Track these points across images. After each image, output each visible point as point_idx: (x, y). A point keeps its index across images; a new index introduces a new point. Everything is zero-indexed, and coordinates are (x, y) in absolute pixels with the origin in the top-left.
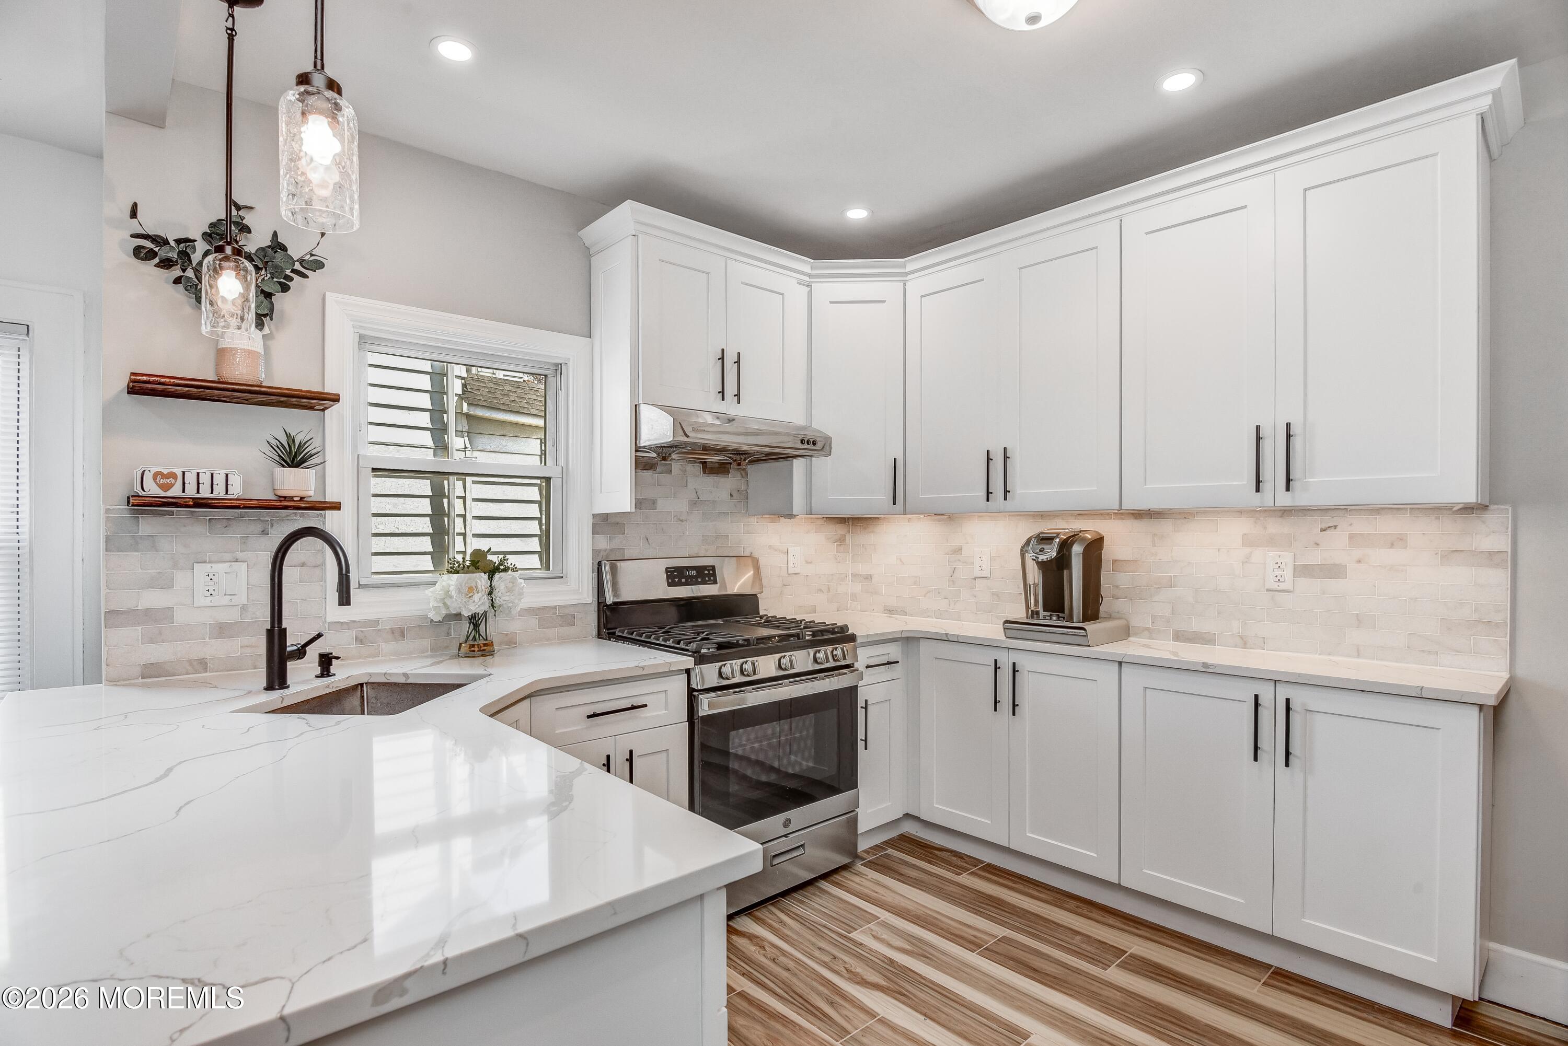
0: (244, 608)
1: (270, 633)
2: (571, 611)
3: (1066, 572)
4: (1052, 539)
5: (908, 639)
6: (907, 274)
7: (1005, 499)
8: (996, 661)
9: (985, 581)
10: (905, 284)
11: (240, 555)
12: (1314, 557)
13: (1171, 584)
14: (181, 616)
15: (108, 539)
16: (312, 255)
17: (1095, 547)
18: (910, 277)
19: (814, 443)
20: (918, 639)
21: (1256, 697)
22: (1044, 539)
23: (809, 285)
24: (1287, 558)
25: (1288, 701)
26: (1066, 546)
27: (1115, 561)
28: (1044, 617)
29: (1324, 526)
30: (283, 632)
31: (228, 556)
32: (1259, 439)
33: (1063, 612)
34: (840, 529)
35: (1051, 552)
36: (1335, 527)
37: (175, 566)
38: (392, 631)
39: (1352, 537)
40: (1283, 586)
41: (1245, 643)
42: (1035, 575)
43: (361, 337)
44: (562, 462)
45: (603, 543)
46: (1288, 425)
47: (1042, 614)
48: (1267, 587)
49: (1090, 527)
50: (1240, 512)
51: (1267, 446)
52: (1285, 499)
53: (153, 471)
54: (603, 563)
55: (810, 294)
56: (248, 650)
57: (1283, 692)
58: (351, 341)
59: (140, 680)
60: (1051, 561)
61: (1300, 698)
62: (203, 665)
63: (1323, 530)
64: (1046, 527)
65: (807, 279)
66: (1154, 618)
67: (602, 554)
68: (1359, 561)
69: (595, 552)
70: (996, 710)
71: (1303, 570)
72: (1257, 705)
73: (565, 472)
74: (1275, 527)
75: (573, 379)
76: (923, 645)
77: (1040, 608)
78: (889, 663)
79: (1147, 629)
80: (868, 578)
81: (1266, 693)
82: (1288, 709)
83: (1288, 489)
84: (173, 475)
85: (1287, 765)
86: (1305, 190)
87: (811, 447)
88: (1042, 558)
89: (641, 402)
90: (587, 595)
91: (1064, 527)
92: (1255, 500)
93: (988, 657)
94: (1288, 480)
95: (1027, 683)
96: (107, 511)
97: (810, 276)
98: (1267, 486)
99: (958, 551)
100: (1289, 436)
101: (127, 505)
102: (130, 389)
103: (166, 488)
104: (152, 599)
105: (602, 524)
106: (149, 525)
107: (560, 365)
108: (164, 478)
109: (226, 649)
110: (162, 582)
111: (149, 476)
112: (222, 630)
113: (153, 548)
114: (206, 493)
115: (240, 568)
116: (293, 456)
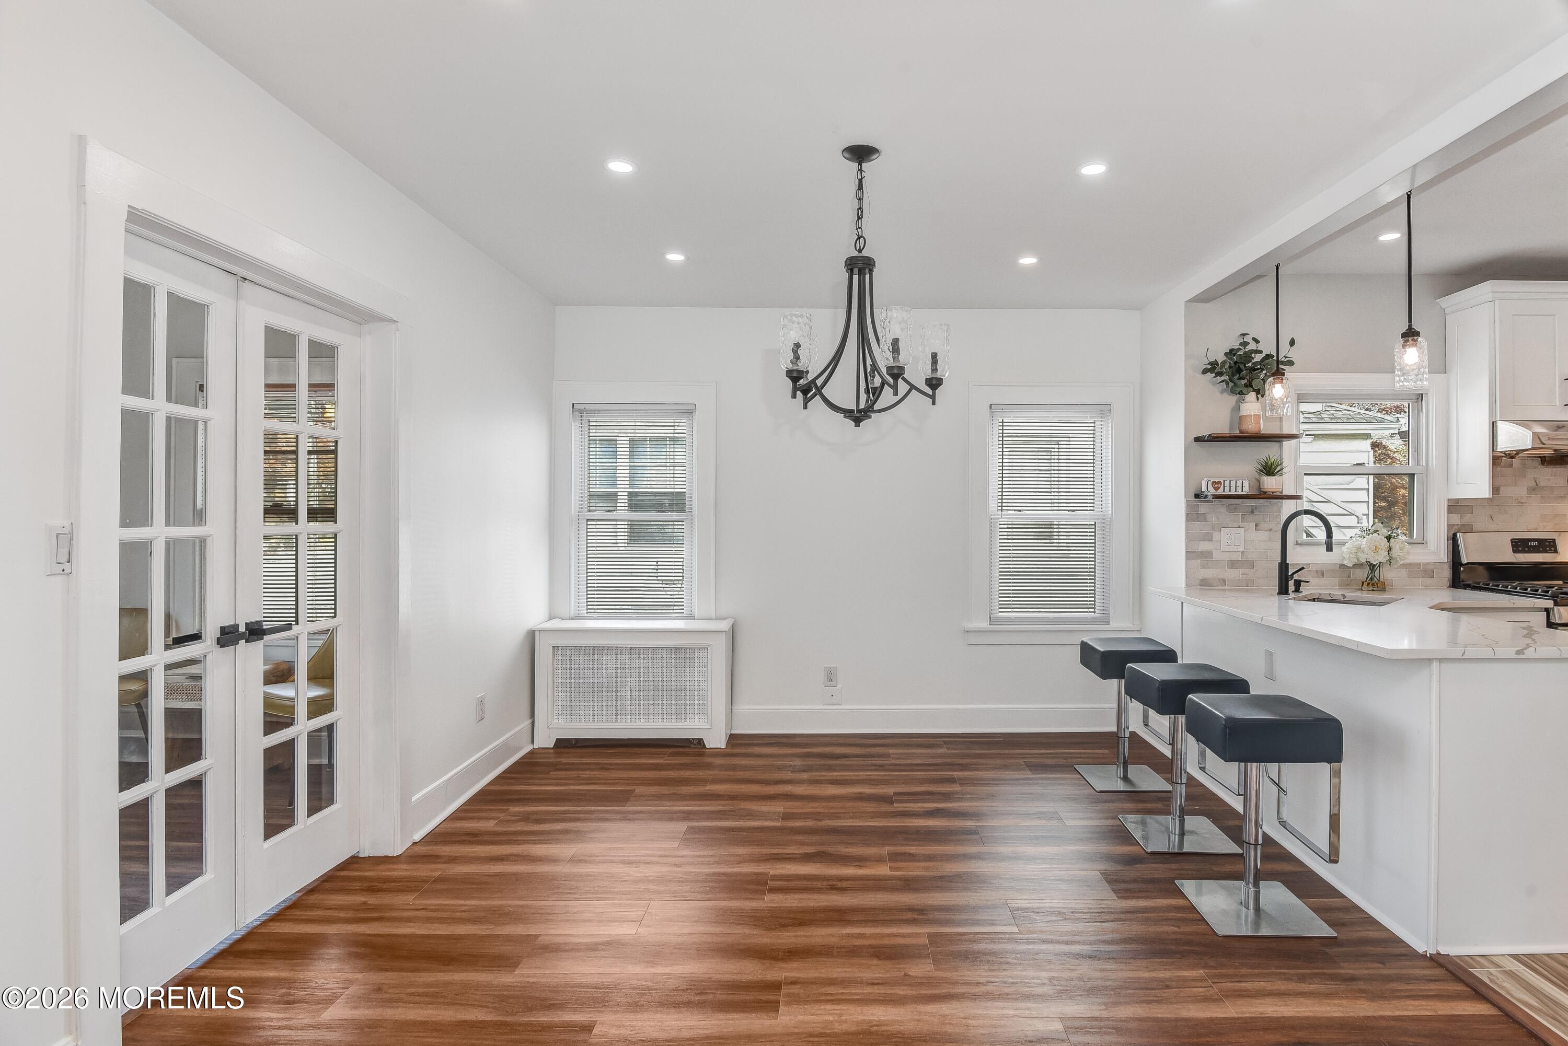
0: (1243, 552)
1: (1280, 564)
2: (1431, 567)
11: (1241, 524)
14: (1216, 556)
15: (1187, 515)
16: (1286, 357)
30: (1287, 567)
31: (1236, 525)
37: (1213, 529)
38: (1317, 571)
43: (1299, 395)
44: (1423, 463)
45: (1456, 519)
53: (1212, 481)
54: (1458, 534)
56: (1245, 576)
59: (1199, 587)
62: (1224, 582)
67: (1456, 527)
69: (1450, 526)
73: (1426, 469)
75: (1432, 404)
84: (1220, 483)
89: (1496, 419)
90: (1442, 555)
96: (1187, 501)
101: (1195, 498)
102: (1198, 439)
103: (1217, 489)
104: (1204, 546)
105: (1455, 506)
106: (1203, 508)
107: (1422, 394)
108: (1216, 485)
109: (1235, 574)
110: (1208, 537)
111: (1210, 483)
112: (1233, 564)
113: (1205, 520)
114: (1233, 492)
115: (1242, 531)
116: (1270, 469)
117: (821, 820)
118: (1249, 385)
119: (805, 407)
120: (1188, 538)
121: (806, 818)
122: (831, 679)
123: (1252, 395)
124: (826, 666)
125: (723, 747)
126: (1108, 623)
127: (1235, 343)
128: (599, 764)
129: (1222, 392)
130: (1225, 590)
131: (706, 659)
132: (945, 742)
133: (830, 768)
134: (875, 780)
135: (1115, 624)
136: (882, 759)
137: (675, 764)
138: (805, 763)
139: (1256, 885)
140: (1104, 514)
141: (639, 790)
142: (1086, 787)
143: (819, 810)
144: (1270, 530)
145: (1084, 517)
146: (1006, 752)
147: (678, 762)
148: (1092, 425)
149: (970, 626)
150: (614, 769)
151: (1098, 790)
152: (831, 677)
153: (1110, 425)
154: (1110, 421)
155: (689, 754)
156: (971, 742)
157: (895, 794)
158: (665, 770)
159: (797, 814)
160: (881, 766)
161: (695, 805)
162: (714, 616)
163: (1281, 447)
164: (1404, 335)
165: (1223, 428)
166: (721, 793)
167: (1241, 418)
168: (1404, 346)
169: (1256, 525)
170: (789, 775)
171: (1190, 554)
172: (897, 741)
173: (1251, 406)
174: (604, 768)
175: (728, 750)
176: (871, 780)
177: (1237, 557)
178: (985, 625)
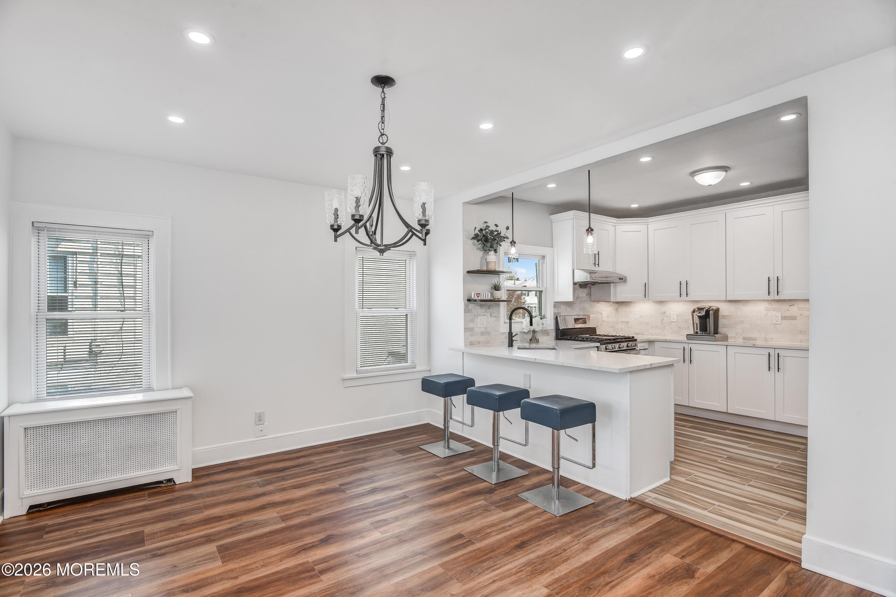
0: (486, 328)
1: (509, 333)
2: (549, 331)
3: (708, 319)
4: (703, 309)
5: (649, 341)
6: (648, 222)
7: (687, 296)
8: (684, 347)
9: (675, 323)
10: (648, 225)
11: (485, 314)
12: (788, 314)
13: (742, 322)
14: (476, 330)
15: (464, 309)
16: (505, 235)
17: (717, 311)
18: (649, 223)
19: (622, 279)
20: (654, 341)
21: (769, 353)
22: (700, 309)
23: (615, 226)
24: (779, 314)
25: (778, 354)
26: (708, 312)
27: (723, 316)
28: (700, 333)
29: (790, 305)
30: (512, 333)
31: (483, 314)
32: (769, 280)
33: (707, 332)
34: (617, 305)
35: (703, 313)
36: (794, 305)
37: (474, 317)
39: (798, 308)
40: (778, 323)
41: (766, 340)
42: (697, 321)
43: (505, 253)
44: (545, 286)
45: (557, 310)
46: (778, 277)
47: (699, 332)
48: (773, 323)
49: (714, 305)
50: (764, 301)
51: (771, 283)
52: (777, 298)
54: (558, 317)
55: (615, 229)
56: (486, 339)
57: (777, 351)
58: (503, 254)
59: (469, 345)
60: (703, 316)
61: (782, 353)
62: (479, 342)
63: (790, 306)
64: (700, 305)
65: (614, 224)
66: (736, 333)
67: (557, 314)
68: (801, 315)
69: (555, 313)
70: (684, 362)
71: (784, 318)
72: (769, 355)
73: (546, 288)
74: (775, 305)
75: (548, 260)
76: (656, 343)
77: (699, 330)
78: (645, 349)
79: (734, 337)
80: (627, 323)
81: (772, 352)
82: (778, 356)
83: (778, 295)
84: (479, 294)
85: (778, 371)
86: (782, 212)
87: (622, 280)
88: (699, 315)
89: (575, 268)
90: (552, 327)
91: (706, 305)
92: (769, 298)
93: (681, 346)
94: (778, 292)
95: (695, 354)
96: (464, 303)
97: (615, 223)
98: (772, 294)
99: (665, 313)
100: (778, 280)
101: (468, 301)
102: (469, 272)
103: (478, 297)
104: (471, 325)
105: (557, 304)
106: (471, 306)
107: (544, 256)
108: (478, 295)
109: (482, 339)
110: (472, 321)
111: (476, 294)
112: (482, 334)
113: (471, 312)
114: (484, 298)
115: (485, 317)
116: (497, 288)
117: (310, 514)
118: (491, 247)
119: (336, 241)
120: (465, 321)
121: (298, 516)
122: (260, 420)
123: (492, 253)
124: (256, 412)
125: (190, 480)
126: (414, 368)
127: (483, 226)
128: (88, 518)
129: (478, 249)
130: (479, 346)
131: (175, 419)
132: (339, 447)
133: (283, 479)
134: (320, 479)
135: (418, 368)
136: (312, 465)
137: (161, 502)
138: (263, 479)
139: (558, 487)
140: (412, 310)
141: (148, 529)
142: (434, 457)
143: (304, 508)
144: (496, 317)
145: (402, 311)
146: (377, 446)
147: (160, 500)
148: (404, 262)
149: (346, 376)
150: (108, 519)
151: (442, 457)
152: (260, 419)
153: (415, 262)
154: (415, 261)
155: (166, 492)
156: (354, 444)
157: (340, 485)
158: (156, 508)
159: (290, 514)
160: (315, 470)
161: (207, 529)
162: (170, 386)
163: (499, 277)
164: (587, 230)
165: (477, 267)
166: (220, 515)
167: (487, 263)
168: (588, 235)
169: (491, 314)
170: (260, 490)
171: (466, 329)
172: (309, 452)
173: (492, 256)
174: (96, 520)
175: (195, 482)
176: (316, 480)
177: (483, 330)
178: (354, 375)
